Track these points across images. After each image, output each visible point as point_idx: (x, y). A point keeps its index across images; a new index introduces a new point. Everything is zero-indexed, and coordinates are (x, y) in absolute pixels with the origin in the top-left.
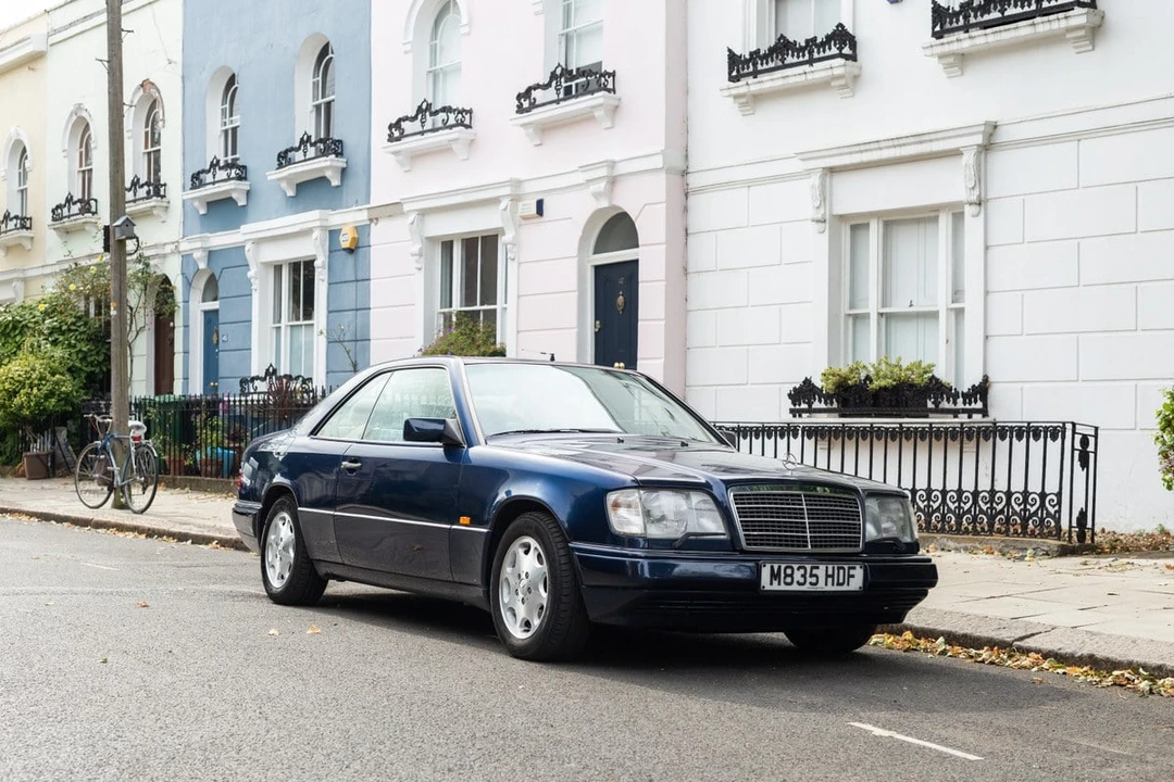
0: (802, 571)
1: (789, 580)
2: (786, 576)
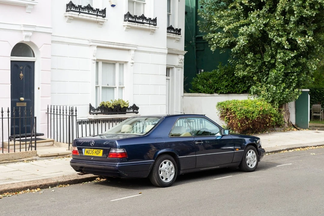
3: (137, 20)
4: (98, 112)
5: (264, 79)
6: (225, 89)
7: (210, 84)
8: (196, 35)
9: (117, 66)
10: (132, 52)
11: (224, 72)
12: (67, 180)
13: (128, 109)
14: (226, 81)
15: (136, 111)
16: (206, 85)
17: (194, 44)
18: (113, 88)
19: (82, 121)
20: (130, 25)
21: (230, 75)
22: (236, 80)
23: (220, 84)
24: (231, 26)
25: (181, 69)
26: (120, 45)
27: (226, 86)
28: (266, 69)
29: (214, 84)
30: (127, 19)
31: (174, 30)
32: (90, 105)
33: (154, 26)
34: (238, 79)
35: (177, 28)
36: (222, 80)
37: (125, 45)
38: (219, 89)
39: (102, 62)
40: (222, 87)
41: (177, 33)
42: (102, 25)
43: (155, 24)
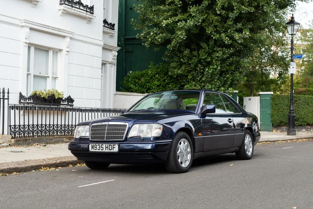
0: (99, 146)
1: (96, 148)
2: (95, 147)
3: (74, 5)
4: (30, 101)
5: (198, 78)
6: (157, 89)
7: (142, 83)
8: (125, 37)
9: (51, 53)
10: (68, 39)
11: (156, 71)
12: (6, 168)
13: (63, 100)
14: (158, 81)
15: (71, 104)
16: (138, 84)
17: (124, 45)
18: (45, 78)
19: (15, 106)
20: (66, 9)
21: (161, 75)
22: (167, 80)
23: (152, 83)
24: (169, 21)
25: (114, 65)
26: (55, 30)
27: (158, 86)
28: (201, 67)
29: (146, 83)
30: (63, 2)
31: (108, 24)
32: (21, 94)
33: (91, 14)
34: (169, 79)
35: (111, 23)
36: (154, 79)
37: (60, 30)
38: (151, 88)
39: (35, 48)
40: (154, 86)
41: (111, 27)
42: (36, 5)
43: (92, 12)
